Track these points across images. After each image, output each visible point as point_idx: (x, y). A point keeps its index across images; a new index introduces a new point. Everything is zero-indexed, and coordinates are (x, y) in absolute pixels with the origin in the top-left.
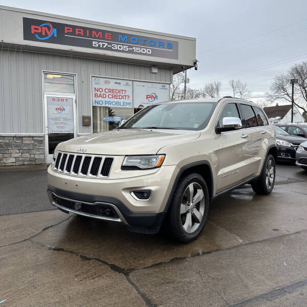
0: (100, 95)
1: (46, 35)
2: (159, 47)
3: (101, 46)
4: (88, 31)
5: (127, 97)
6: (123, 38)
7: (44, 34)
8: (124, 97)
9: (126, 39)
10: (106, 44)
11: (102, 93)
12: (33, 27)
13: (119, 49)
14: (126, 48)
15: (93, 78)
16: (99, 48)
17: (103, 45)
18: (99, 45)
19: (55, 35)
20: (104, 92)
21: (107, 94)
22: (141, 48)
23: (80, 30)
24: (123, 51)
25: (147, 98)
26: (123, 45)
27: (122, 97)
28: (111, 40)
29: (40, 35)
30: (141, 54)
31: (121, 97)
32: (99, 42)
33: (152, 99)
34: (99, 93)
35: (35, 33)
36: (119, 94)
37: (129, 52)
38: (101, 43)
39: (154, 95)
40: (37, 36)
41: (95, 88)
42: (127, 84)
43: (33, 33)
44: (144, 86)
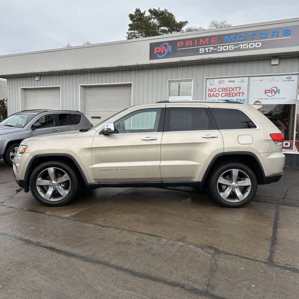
0: (214, 95)
1: (164, 52)
2: (272, 37)
3: (207, 51)
4: (196, 40)
5: (241, 94)
6: (229, 38)
7: (162, 52)
8: (238, 94)
9: (232, 38)
10: (212, 48)
11: (215, 93)
12: (156, 49)
13: (224, 50)
14: (232, 47)
15: (208, 80)
16: (205, 53)
17: (209, 50)
18: (205, 51)
19: (170, 51)
20: (217, 92)
21: (220, 93)
22: (249, 43)
23: (189, 41)
24: (229, 51)
25: (266, 93)
26: (228, 45)
27: (236, 95)
28: (217, 43)
29: (160, 54)
30: (249, 49)
31: (234, 95)
32: (205, 48)
33: (272, 93)
34: (212, 93)
35: (157, 53)
36: (232, 92)
37: (235, 50)
38: (207, 49)
39: (275, 90)
40: (158, 55)
41: (209, 89)
42: (242, 81)
43: (155, 53)
44: (262, 80)
